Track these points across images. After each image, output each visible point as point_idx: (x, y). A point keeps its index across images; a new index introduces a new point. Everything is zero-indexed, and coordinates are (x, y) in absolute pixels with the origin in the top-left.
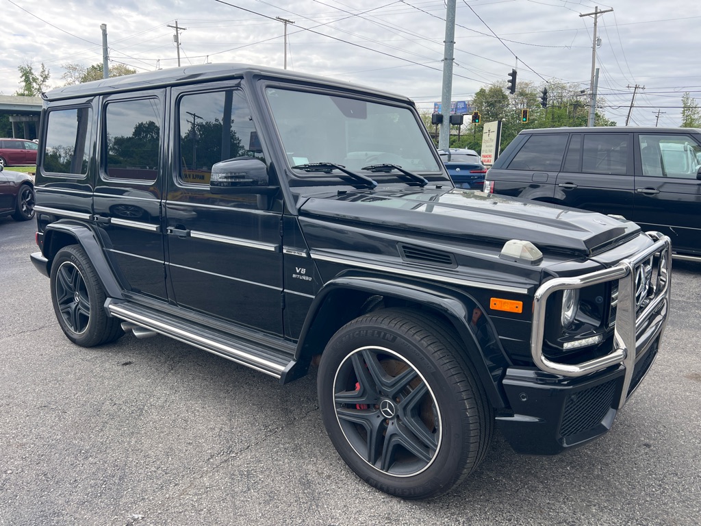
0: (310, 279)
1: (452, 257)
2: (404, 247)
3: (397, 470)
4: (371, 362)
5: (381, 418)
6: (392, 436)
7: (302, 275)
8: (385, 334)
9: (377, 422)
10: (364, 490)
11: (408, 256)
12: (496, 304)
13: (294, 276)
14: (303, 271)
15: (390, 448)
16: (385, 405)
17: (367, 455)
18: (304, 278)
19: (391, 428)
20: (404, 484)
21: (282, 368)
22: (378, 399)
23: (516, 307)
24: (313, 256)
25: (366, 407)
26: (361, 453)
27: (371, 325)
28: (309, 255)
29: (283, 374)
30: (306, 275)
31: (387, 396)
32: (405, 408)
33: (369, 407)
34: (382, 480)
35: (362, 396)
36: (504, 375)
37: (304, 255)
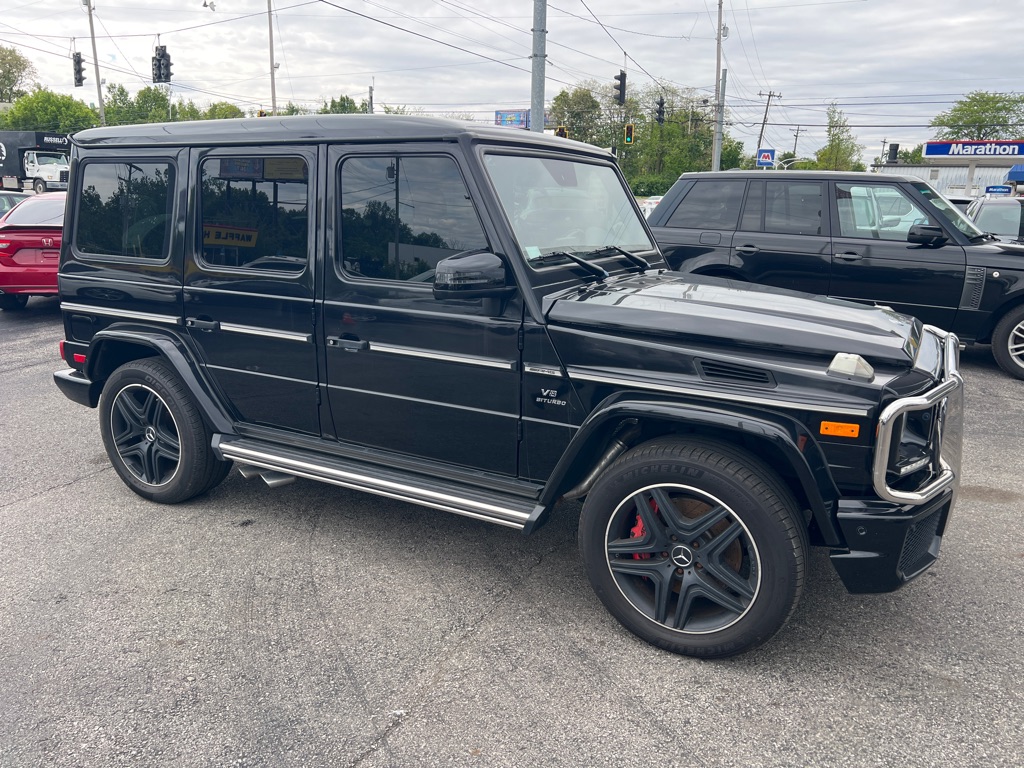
0: (564, 403)
1: (769, 375)
2: (703, 363)
3: (695, 626)
4: (663, 503)
5: (673, 568)
6: (691, 586)
7: (551, 398)
8: (687, 469)
9: (668, 573)
10: (653, 655)
11: (708, 374)
12: (828, 428)
13: (538, 400)
14: (554, 393)
15: (688, 602)
16: (678, 552)
17: (653, 613)
18: (554, 401)
19: (689, 577)
20: (707, 642)
21: (526, 516)
22: (668, 546)
23: (851, 431)
24: (571, 375)
25: (648, 556)
26: (644, 612)
27: (664, 458)
28: (565, 373)
29: (527, 523)
30: (556, 398)
31: (682, 541)
32: (710, 555)
33: (653, 556)
34: (676, 640)
35: (648, 544)
36: (836, 508)
37: (558, 374)
